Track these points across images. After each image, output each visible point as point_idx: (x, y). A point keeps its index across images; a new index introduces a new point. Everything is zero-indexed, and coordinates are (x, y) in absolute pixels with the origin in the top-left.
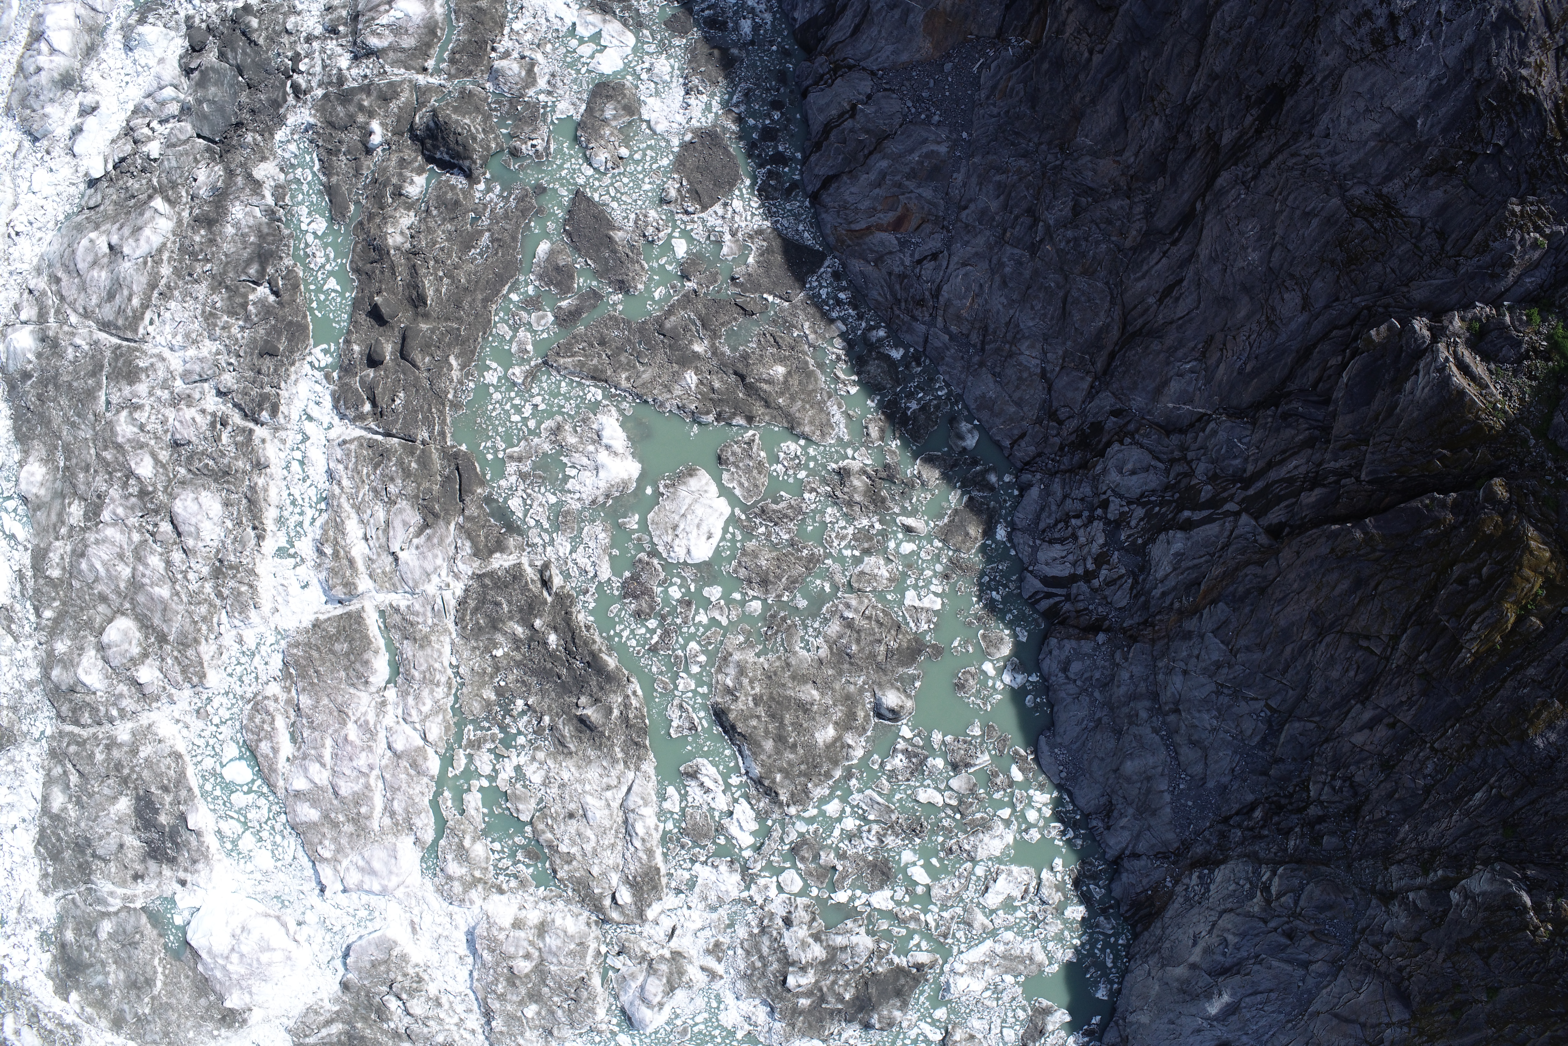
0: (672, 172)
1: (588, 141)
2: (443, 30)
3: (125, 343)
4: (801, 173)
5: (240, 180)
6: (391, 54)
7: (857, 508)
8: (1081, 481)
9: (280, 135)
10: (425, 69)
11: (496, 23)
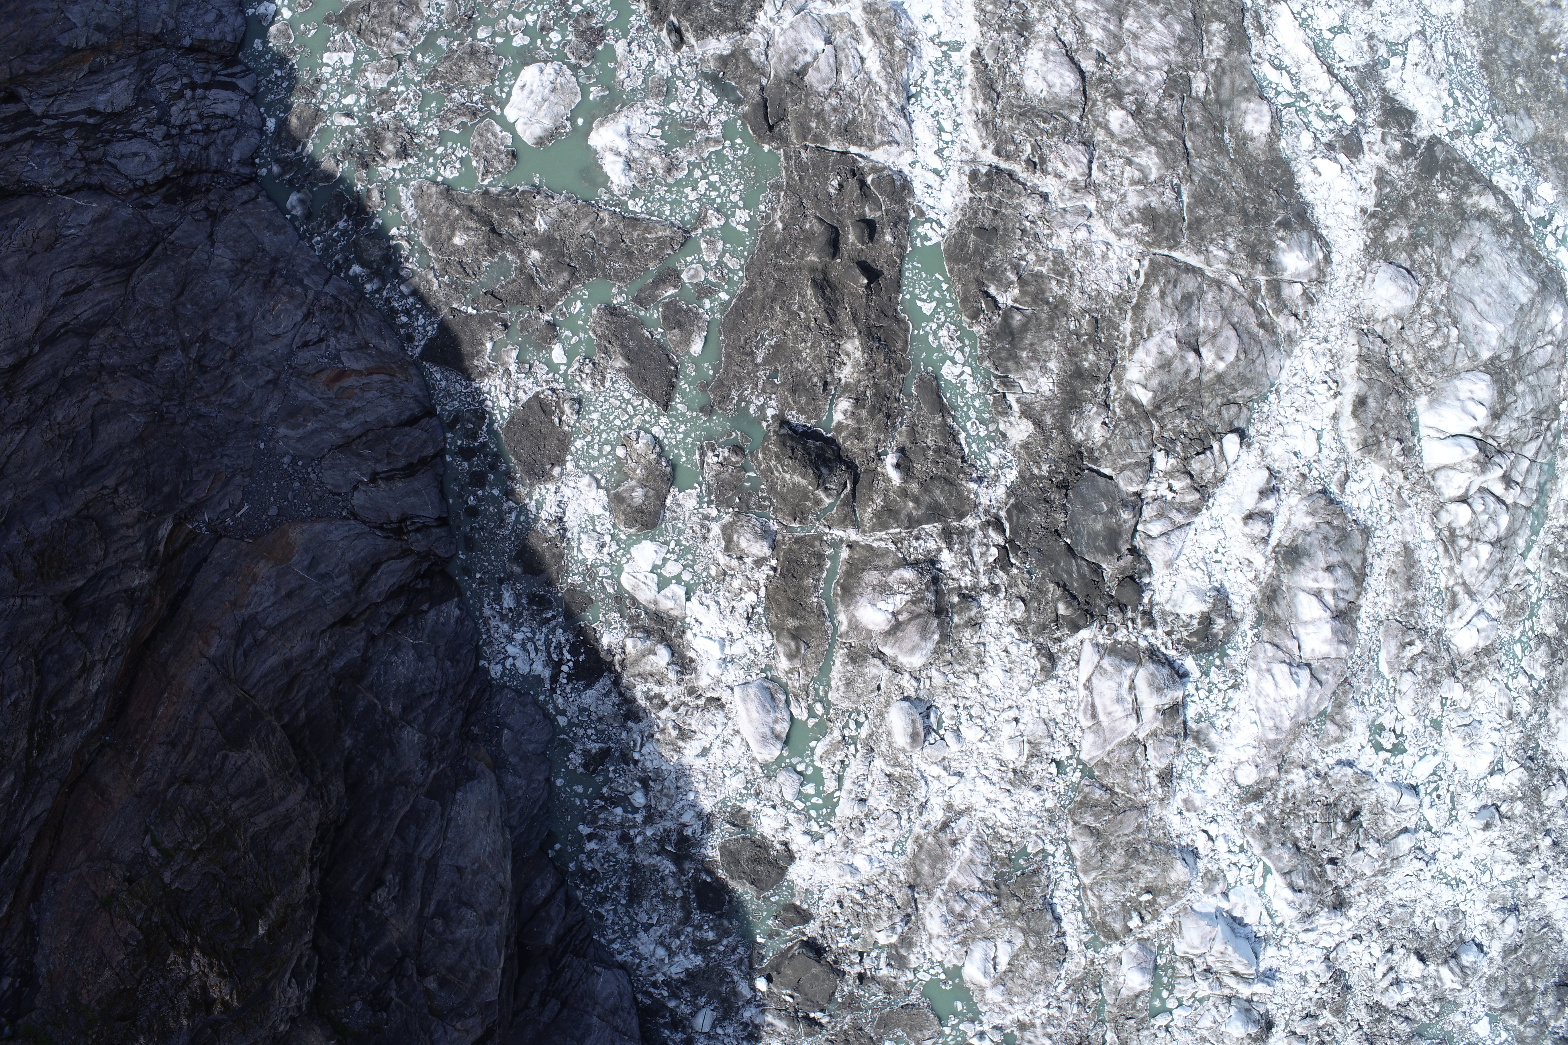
0: (572, 433)
1: (658, 462)
2: (836, 594)
3: (1166, 252)
4: (445, 439)
5: (1049, 420)
6: (890, 563)
7: (392, 126)
8: (189, 158)
9: (1011, 476)
10: (850, 546)
11: (776, 601)
